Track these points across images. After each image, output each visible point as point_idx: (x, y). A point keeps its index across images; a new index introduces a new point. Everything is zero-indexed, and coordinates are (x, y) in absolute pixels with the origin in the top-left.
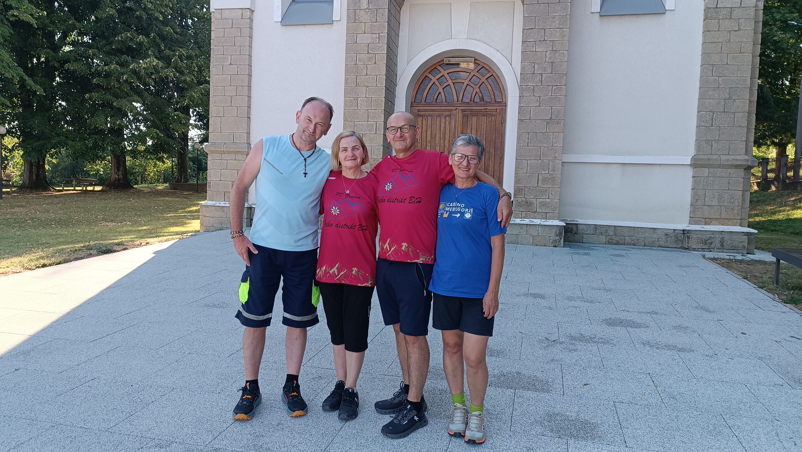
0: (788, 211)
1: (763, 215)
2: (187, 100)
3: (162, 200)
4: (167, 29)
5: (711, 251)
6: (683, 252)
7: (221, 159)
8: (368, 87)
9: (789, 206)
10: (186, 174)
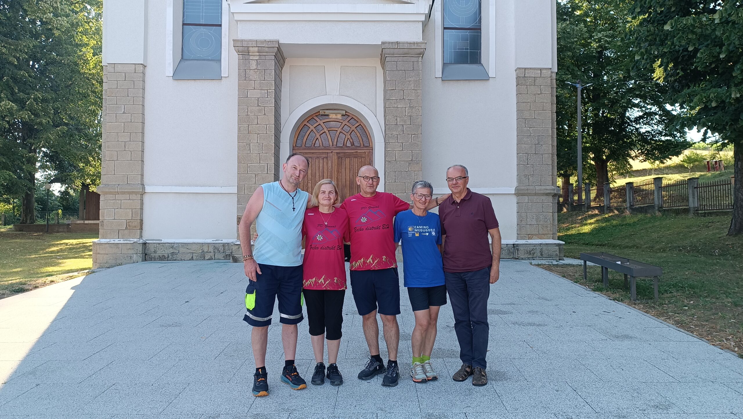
0: (578, 227)
1: (561, 231)
2: (43, 142)
3: (14, 242)
4: (22, 73)
5: (534, 260)
6: (515, 261)
7: (115, 200)
8: (259, 134)
9: (578, 223)
10: (33, 215)
